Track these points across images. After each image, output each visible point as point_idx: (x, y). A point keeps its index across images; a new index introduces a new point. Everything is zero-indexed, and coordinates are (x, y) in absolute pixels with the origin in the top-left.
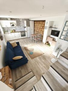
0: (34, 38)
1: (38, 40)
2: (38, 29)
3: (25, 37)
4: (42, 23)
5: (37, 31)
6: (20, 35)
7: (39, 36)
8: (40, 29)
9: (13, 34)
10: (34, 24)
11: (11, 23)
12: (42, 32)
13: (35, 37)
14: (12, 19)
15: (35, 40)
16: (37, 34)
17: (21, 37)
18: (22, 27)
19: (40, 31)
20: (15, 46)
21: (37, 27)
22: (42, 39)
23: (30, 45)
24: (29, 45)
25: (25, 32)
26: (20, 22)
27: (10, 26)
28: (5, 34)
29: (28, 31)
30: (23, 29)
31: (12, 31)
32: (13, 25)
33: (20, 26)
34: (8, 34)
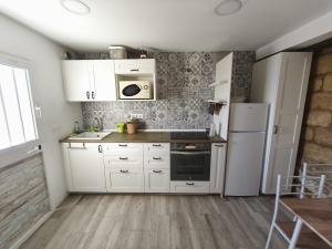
3: (200, 187)
6: (166, 165)
9: (113, 149)
10: (313, 76)
11: (121, 78)
14: (131, 53)
17: (165, 183)
18: (192, 107)
25: (213, 145)
26: (189, 70)
27: (113, 98)
28: (66, 145)
29: (236, 138)
30: (197, 118)
31: (120, 130)
32: (135, 86)
33: (180, 96)
34: (80, 145)
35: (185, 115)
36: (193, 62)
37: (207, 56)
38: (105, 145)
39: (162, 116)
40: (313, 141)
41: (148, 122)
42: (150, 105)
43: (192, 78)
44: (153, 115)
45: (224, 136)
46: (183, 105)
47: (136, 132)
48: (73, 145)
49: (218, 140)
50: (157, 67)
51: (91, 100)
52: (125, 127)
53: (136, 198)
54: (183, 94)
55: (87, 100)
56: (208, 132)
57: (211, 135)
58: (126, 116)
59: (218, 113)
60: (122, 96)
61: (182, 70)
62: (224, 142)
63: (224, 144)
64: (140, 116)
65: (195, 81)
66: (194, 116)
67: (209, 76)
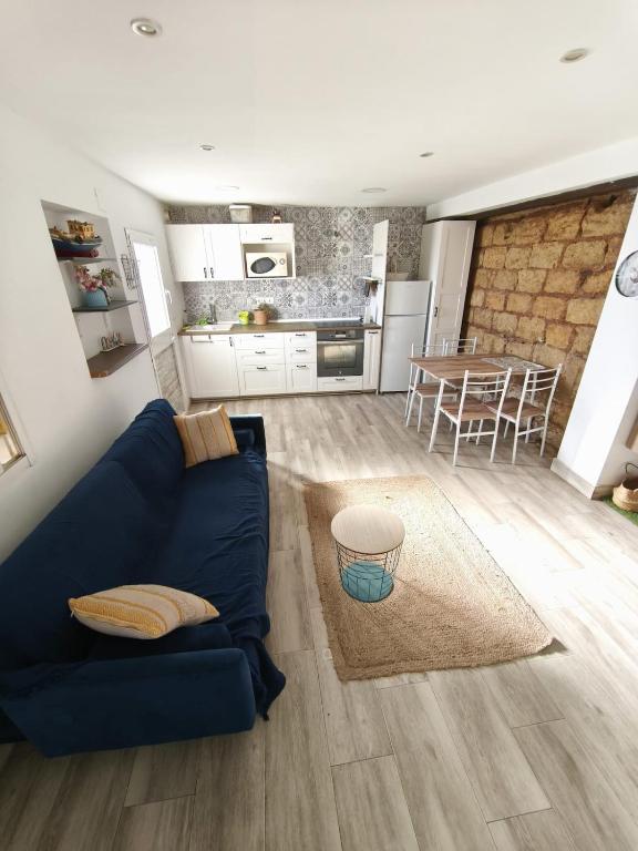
0: (450, 406)
1: (489, 425)
2: (521, 304)
3: (352, 383)
4: (571, 233)
5: (506, 322)
6: (311, 359)
7: (518, 380)
8: (541, 302)
11: (248, 248)
12: (558, 335)
13: (454, 388)
14: (261, 213)
15: (457, 421)
16: (492, 354)
17: (311, 381)
18: (342, 287)
19: (532, 327)
20: (215, 455)
21: (503, 282)
22: (558, 426)
23: (388, 472)
24: (367, 473)
25: (367, 331)
26: (337, 234)
27: (240, 276)
28: (186, 338)
29: (392, 322)
30: (349, 302)
31: (244, 321)
32: (267, 259)
33: (325, 272)
34: (205, 338)
35: (332, 298)
36: (343, 221)
37: (361, 213)
38: (237, 337)
39: (300, 300)
40: (473, 324)
41: (281, 309)
42: (284, 284)
43: (341, 245)
44: (288, 298)
45: (380, 323)
46: (329, 284)
47: (267, 324)
48: (196, 338)
49: (373, 327)
50: (297, 234)
51: (209, 278)
52: (251, 317)
53: (276, 402)
54: (330, 268)
55: (204, 280)
56: (361, 320)
57: (365, 321)
58: (249, 301)
59: (375, 295)
60: (251, 273)
61: (328, 233)
62: (379, 328)
63: (379, 331)
64: (270, 301)
65: (346, 250)
66: (345, 299)
67: (365, 242)
